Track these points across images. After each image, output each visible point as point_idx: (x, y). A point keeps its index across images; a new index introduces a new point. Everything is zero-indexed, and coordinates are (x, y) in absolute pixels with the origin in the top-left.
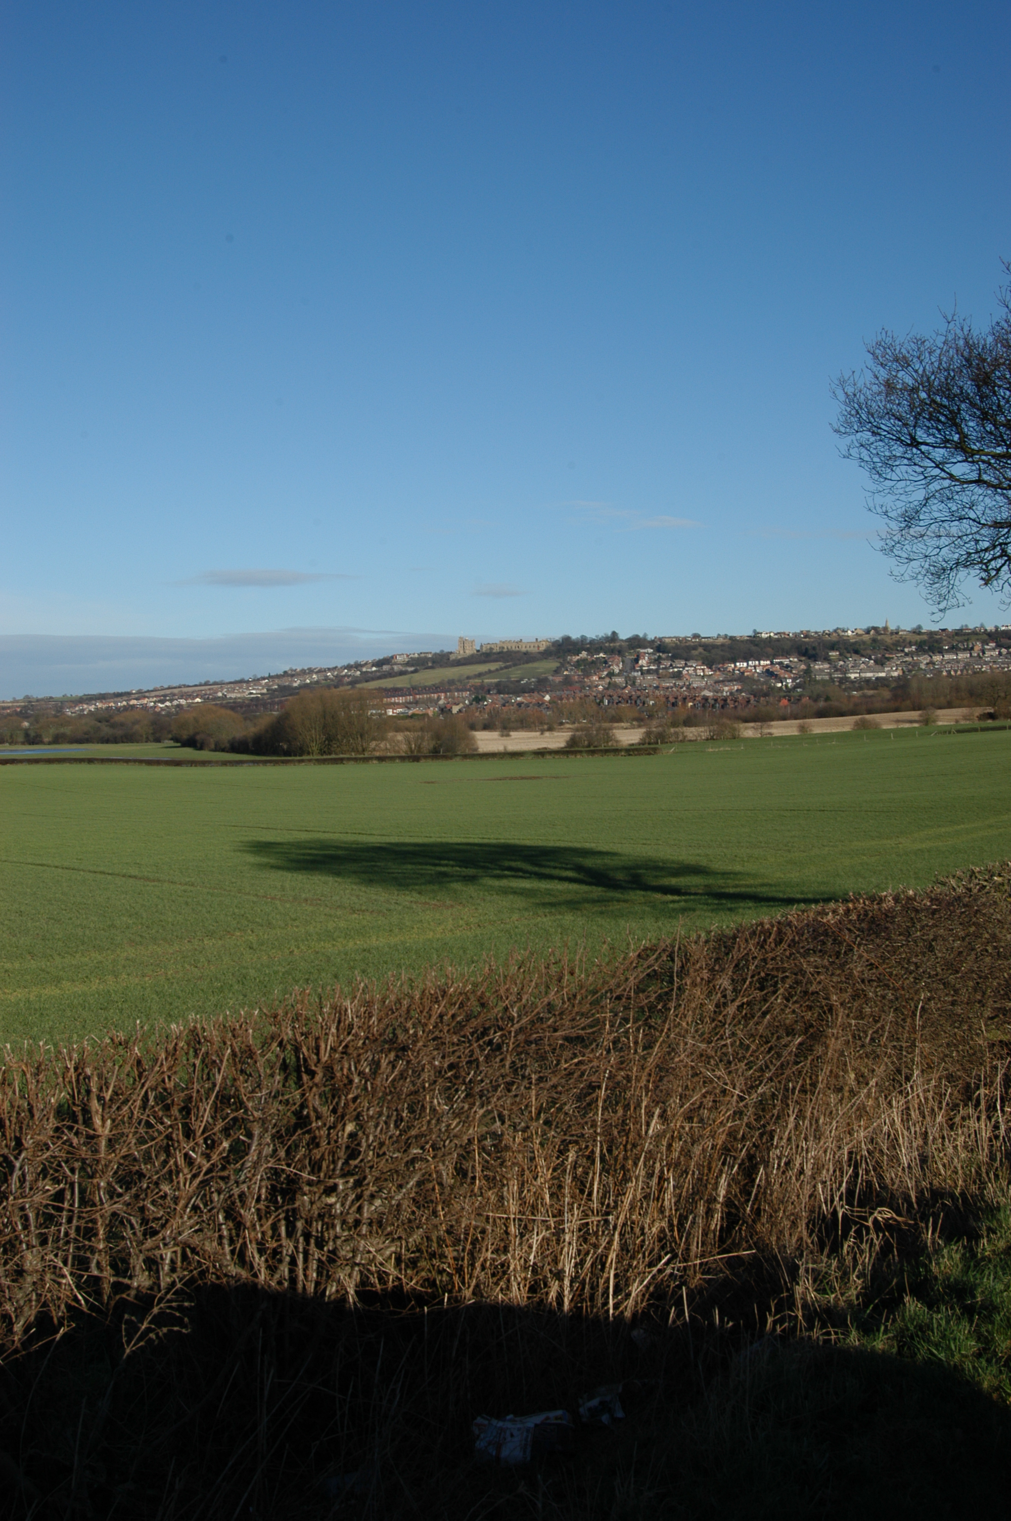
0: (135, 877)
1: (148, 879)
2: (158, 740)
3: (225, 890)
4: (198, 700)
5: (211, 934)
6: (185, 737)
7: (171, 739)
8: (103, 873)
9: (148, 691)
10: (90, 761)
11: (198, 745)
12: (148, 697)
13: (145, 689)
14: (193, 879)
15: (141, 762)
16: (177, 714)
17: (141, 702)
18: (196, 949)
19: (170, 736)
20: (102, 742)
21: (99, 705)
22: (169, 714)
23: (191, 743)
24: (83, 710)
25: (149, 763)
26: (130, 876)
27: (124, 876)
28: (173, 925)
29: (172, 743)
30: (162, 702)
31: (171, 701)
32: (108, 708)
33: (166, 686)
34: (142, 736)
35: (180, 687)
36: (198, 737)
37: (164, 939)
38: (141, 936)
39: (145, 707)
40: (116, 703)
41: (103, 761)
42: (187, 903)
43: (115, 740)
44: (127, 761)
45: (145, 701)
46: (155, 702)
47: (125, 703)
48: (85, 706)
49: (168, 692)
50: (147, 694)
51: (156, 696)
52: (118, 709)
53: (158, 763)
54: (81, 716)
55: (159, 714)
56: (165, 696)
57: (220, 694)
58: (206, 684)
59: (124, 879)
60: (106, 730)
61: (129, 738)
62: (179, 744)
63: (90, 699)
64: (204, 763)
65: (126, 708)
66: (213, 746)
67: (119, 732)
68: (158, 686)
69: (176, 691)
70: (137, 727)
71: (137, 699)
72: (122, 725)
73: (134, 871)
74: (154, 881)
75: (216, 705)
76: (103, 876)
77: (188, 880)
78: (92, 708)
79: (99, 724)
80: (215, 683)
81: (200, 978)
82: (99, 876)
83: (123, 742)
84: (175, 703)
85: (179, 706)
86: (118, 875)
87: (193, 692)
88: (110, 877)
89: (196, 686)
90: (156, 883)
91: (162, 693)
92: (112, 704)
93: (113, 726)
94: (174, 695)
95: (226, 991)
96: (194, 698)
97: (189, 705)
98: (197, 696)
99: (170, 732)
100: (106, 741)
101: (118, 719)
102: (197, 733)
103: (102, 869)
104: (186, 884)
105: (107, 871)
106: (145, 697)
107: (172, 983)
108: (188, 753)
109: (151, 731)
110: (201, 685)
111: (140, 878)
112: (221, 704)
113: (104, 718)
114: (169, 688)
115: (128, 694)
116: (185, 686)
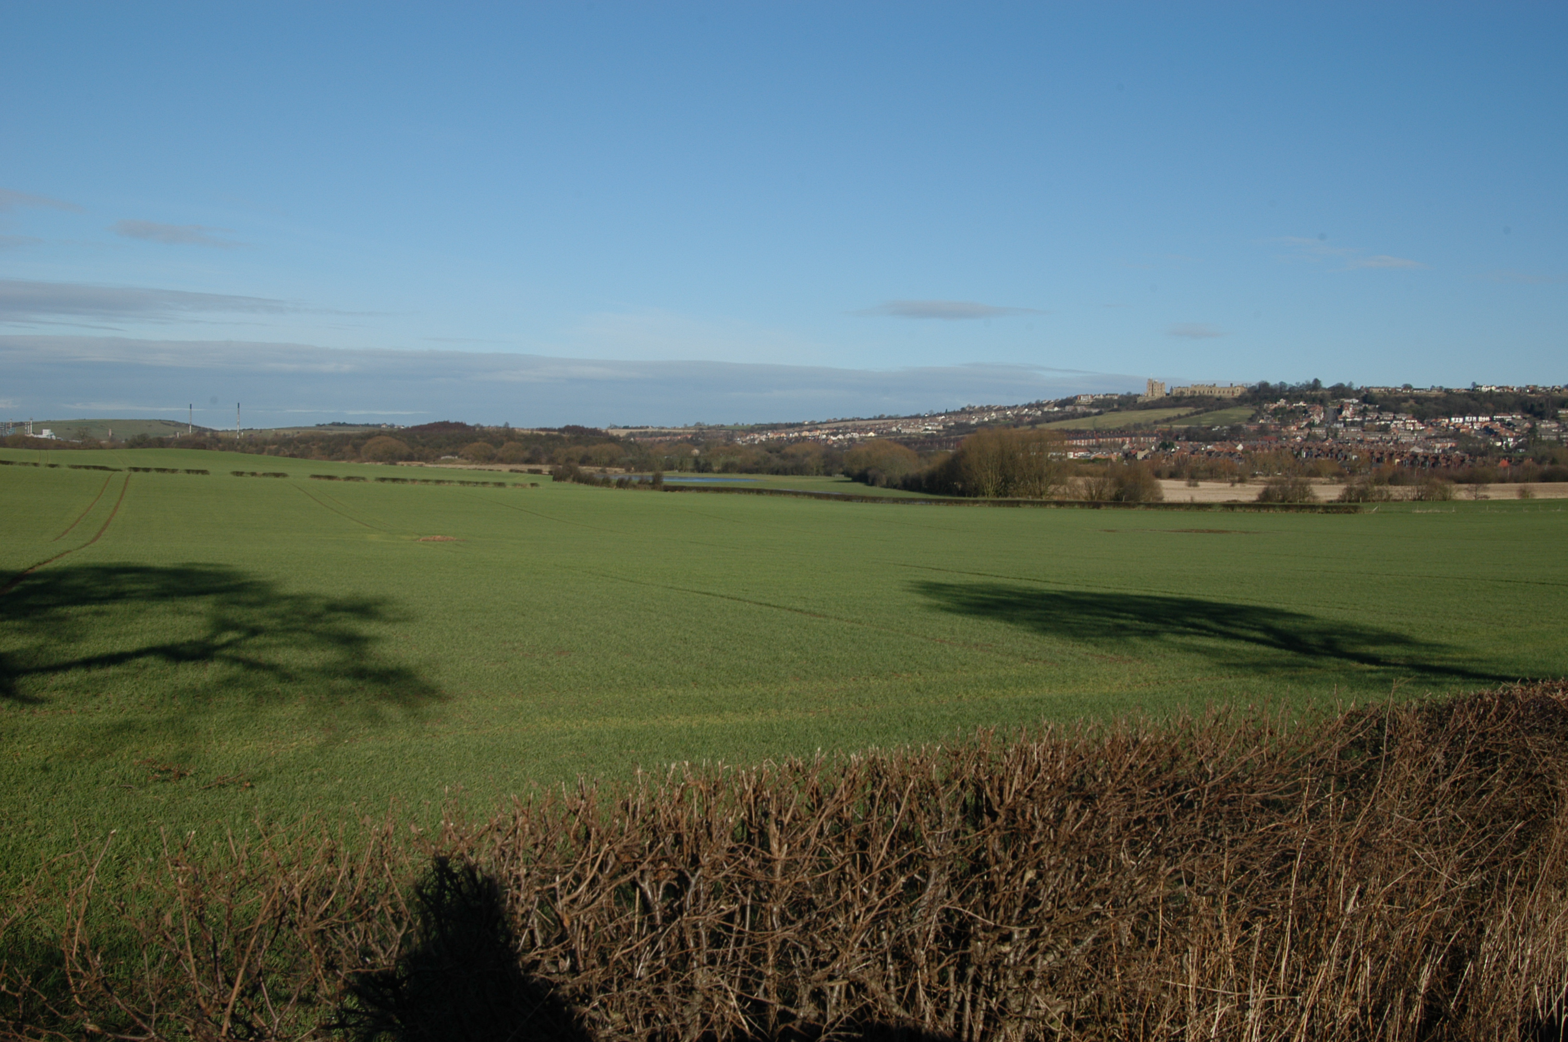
0: (801, 611)
1: (814, 614)
2: (828, 474)
3: (893, 629)
4: (872, 434)
5: (877, 674)
6: (856, 471)
7: (843, 473)
8: (768, 605)
9: (821, 423)
10: (759, 492)
11: (870, 481)
12: (821, 430)
13: (818, 421)
14: (860, 617)
15: (810, 495)
16: (849, 447)
17: (813, 433)
18: (861, 688)
19: (841, 470)
20: (772, 474)
21: (770, 435)
22: (841, 448)
23: (863, 478)
24: (754, 440)
25: (819, 496)
26: (796, 610)
27: (790, 609)
28: (838, 662)
29: (842, 477)
30: (835, 434)
31: (844, 434)
32: (779, 439)
33: (839, 419)
34: (812, 469)
35: (853, 420)
36: (870, 473)
37: (829, 676)
38: (806, 671)
39: (816, 440)
40: (787, 433)
41: (772, 492)
42: (853, 641)
43: (783, 471)
44: (796, 494)
45: (817, 433)
46: (827, 435)
47: (796, 434)
48: (756, 436)
49: (841, 424)
50: (820, 426)
51: (829, 429)
52: (789, 440)
53: (828, 497)
54: (752, 445)
55: (831, 446)
56: (838, 428)
57: (894, 429)
58: (881, 418)
59: (789, 612)
60: (776, 461)
61: (799, 470)
62: (850, 479)
63: (761, 429)
64: (874, 499)
65: (797, 440)
66: (885, 482)
67: (789, 464)
68: (831, 418)
69: (849, 424)
70: (808, 459)
71: (809, 431)
72: (793, 456)
73: (799, 605)
74: (820, 616)
75: (890, 440)
76: (769, 608)
77: (855, 617)
78: (763, 438)
79: (769, 455)
80: (890, 418)
81: (865, 718)
82: (765, 608)
83: (793, 474)
84: (848, 436)
85: (852, 440)
86: (784, 608)
87: (867, 426)
88: (775, 610)
89: (870, 419)
90: (822, 619)
91: (835, 425)
92: (783, 435)
93: (784, 457)
94: (847, 428)
95: (891, 732)
96: (867, 433)
97: (862, 439)
98: (871, 430)
99: (841, 466)
100: (777, 472)
101: (789, 450)
102: (868, 469)
103: (767, 601)
104: (852, 621)
105: (772, 604)
106: (817, 429)
107: (836, 721)
108: (859, 488)
109: (822, 464)
110: (875, 419)
111: (806, 613)
112: (895, 439)
113: (775, 448)
114: (842, 421)
115: (800, 425)
116: (859, 419)
